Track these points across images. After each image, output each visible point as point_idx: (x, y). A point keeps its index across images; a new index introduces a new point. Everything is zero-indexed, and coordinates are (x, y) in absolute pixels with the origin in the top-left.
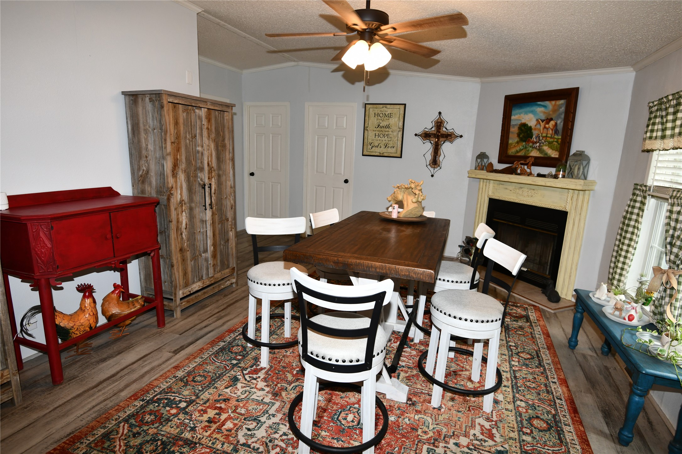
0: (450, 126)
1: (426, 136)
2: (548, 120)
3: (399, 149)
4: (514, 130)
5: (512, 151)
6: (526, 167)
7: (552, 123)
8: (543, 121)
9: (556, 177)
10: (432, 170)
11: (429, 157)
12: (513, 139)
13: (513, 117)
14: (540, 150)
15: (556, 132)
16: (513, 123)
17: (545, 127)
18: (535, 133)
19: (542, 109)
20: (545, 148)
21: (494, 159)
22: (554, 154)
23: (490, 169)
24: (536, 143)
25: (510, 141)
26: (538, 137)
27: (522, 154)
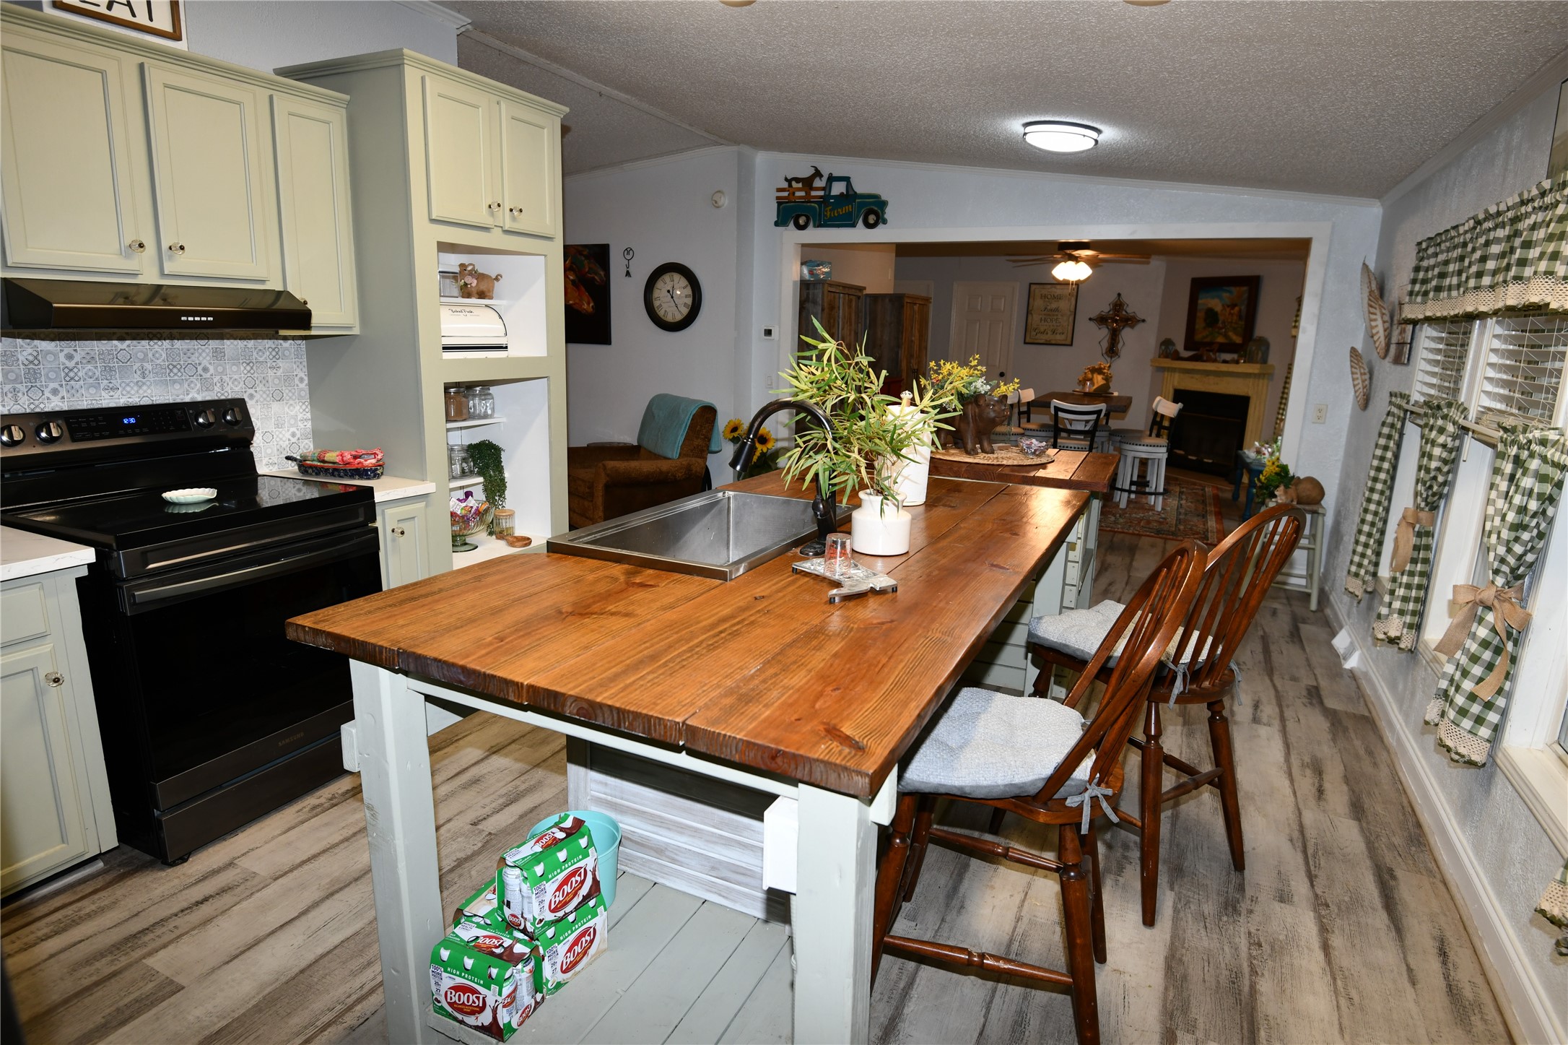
0: (1132, 308)
1: (1101, 320)
2: (1233, 306)
3: (1070, 335)
4: (1200, 315)
5: (1198, 337)
6: (1211, 354)
7: (1237, 309)
8: (1228, 306)
9: (1237, 362)
10: (1109, 359)
11: (1105, 345)
12: (1200, 324)
13: (1200, 302)
14: (1226, 336)
15: (1240, 317)
16: (1199, 307)
17: (1230, 313)
18: (1221, 318)
19: (1228, 294)
20: (1231, 334)
21: (1180, 346)
22: (1238, 340)
23: (1176, 356)
24: (1222, 328)
25: (1197, 327)
26: (1224, 322)
27: (1208, 340)
